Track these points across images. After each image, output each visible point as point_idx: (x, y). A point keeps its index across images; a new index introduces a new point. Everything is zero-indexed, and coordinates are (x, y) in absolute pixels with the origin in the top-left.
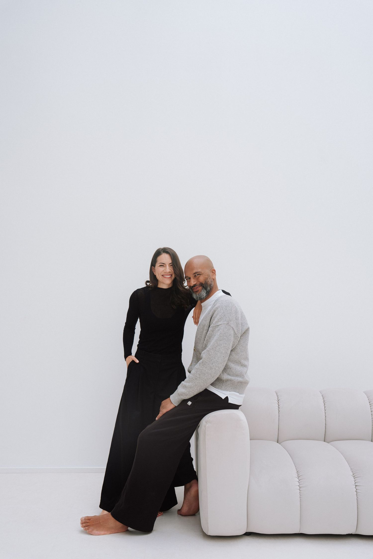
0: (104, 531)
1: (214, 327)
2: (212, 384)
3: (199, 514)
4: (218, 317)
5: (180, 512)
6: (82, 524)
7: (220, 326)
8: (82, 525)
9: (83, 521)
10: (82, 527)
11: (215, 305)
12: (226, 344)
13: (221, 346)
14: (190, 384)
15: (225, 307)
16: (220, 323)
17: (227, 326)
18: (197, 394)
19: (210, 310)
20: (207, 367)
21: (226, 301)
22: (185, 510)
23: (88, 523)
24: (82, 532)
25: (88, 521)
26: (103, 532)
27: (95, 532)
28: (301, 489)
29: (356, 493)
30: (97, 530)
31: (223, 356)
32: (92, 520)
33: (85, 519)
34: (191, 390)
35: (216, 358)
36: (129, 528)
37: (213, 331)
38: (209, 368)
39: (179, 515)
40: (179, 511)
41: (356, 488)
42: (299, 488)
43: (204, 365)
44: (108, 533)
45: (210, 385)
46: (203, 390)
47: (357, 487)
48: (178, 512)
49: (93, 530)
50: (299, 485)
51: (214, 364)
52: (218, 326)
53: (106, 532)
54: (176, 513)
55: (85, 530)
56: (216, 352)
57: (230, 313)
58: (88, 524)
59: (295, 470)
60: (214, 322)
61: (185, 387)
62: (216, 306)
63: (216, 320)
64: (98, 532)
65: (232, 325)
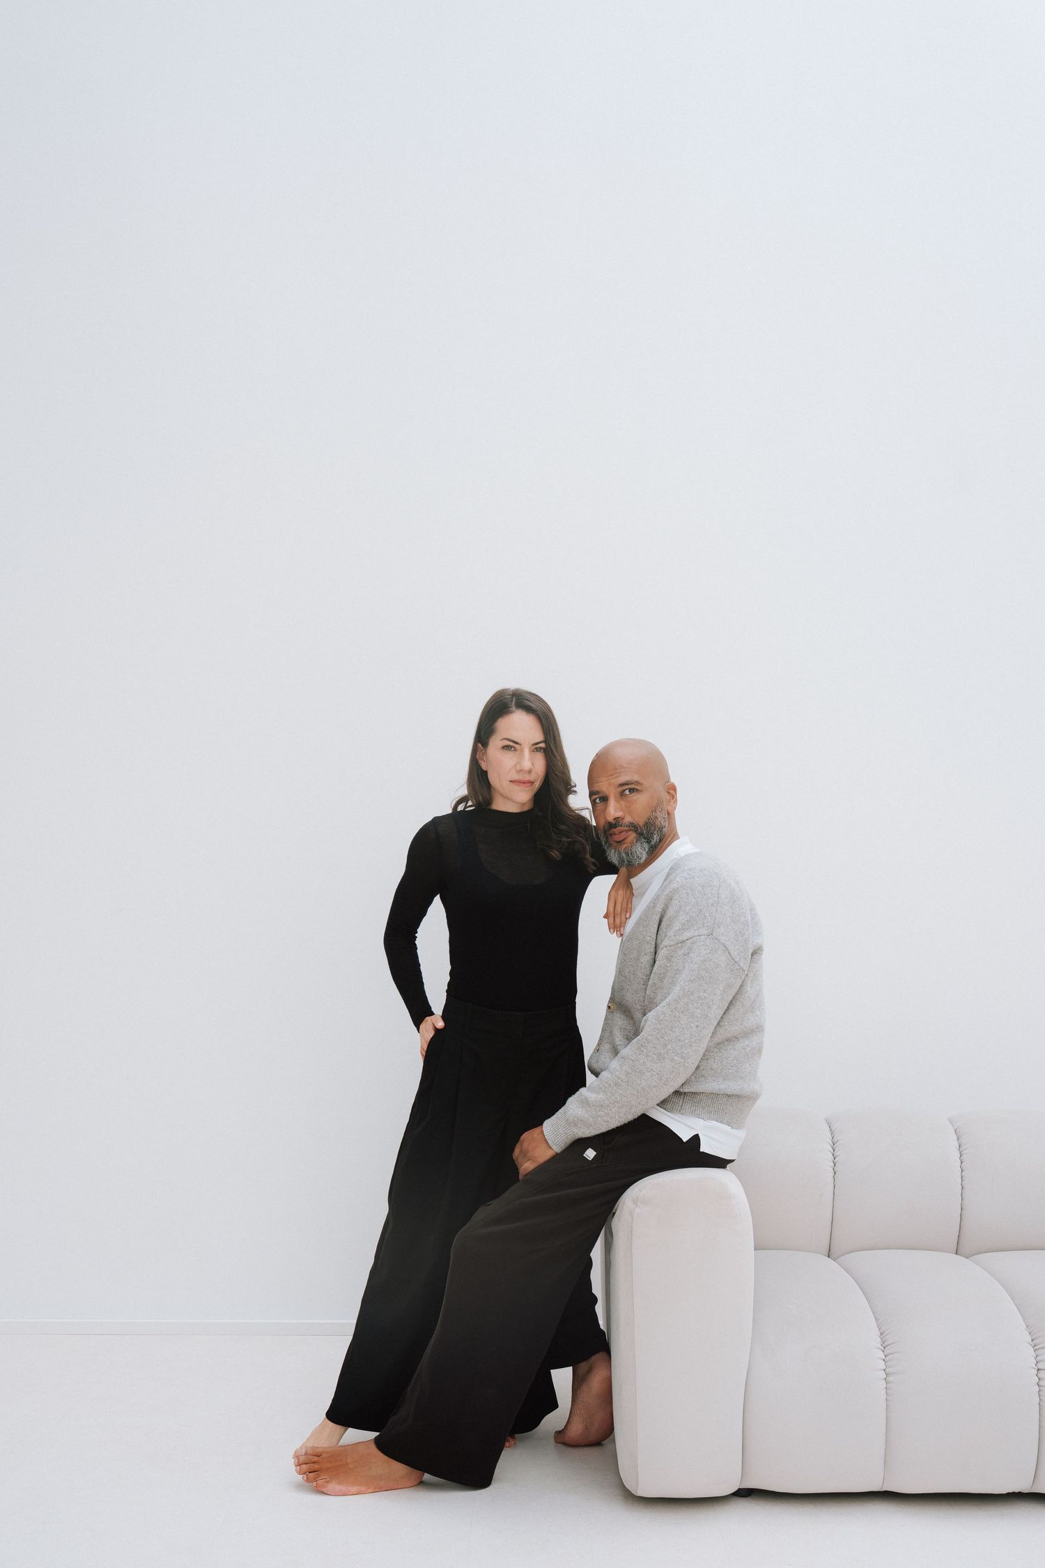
0: (358, 1486)
1: (672, 947)
2: (663, 1104)
3: (614, 1441)
4: (683, 918)
5: (562, 1438)
6: (299, 1464)
7: (689, 942)
8: (298, 1468)
9: (302, 1459)
10: (300, 1473)
11: (671, 882)
12: (705, 991)
13: (691, 997)
14: (601, 1096)
15: (699, 888)
16: (687, 934)
17: (708, 940)
18: (617, 1128)
19: (657, 898)
20: (649, 1054)
21: (702, 871)
22: (576, 1430)
23: (314, 1463)
24: (299, 1487)
25: (316, 1459)
26: (355, 1489)
27: (333, 1486)
28: (890, 1379)
29: (1037, 1388)
30: (340, 1483)
31: (698, 1024)
32: (325, 1455)
33: (306, 1454)
34: (601, 1113)
35: (677, 1030)
36: (427, 1477)
37: (669, 958)
38: (655, 1056)
39: (560, 1445)
40: (559, 1433)
41: (1040, 1375)
42: (885, 1376)
43: (642, 1048)
44: (370, 1490)
45: (658, 1105)
46: (636, 1117)
47: (1042, 1374)
48: (555, 1437)
49: (327, 1482)
50: (884, 1367)
51: (669, 1047)
52: (683, 942)
53: (363, 1489)
54: (552, 1440)
55: (308, 1480)
56: (677, 1014)
57: (715, 905)
58: (316, 1466)
59: (877, 1328)
60: (671, 933)
61: (585, 1103)
62: (674, 885)
63: (677, 926)
64: (343, 1488)
65: (723, 939)
